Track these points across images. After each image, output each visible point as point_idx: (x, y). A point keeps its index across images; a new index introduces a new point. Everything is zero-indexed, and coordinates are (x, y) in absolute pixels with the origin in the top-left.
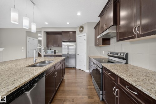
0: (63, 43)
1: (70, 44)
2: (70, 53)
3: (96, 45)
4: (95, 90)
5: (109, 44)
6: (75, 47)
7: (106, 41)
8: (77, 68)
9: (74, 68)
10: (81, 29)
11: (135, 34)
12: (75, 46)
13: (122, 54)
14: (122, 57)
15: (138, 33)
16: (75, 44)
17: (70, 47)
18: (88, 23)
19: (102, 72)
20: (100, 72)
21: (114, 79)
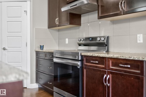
3: (51, 25)
11: (121, 10)
14: (103, 42)
15: (124, 9)
19: (82, 67)
20: (79, 67)
21: (104, 66)
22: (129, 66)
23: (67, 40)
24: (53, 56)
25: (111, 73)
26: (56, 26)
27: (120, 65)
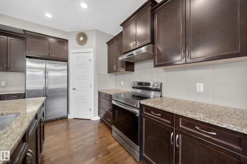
0: (29, 63)
1: (50, 65)
2: (51, 86)
3: (110, 71)
4: (121, 148)
5: (133, 70)
6: (66, 74)
7: (129, 66)
8: (70, 117)
9: (64, 119)
10: (82, 39)
12: (66, 71)
13: (156, 85)
14: (156, 88)
16: (66, 67)
17: (50, 74)
18: (96, 30)
19: (141, 115)
20: (138, 115)
21: (169, 122)
22: (215, 134)
23: (122, 82)
24: (112, 97)
25: (182, 133)
26: (114, 72)
27: (196, 127)
